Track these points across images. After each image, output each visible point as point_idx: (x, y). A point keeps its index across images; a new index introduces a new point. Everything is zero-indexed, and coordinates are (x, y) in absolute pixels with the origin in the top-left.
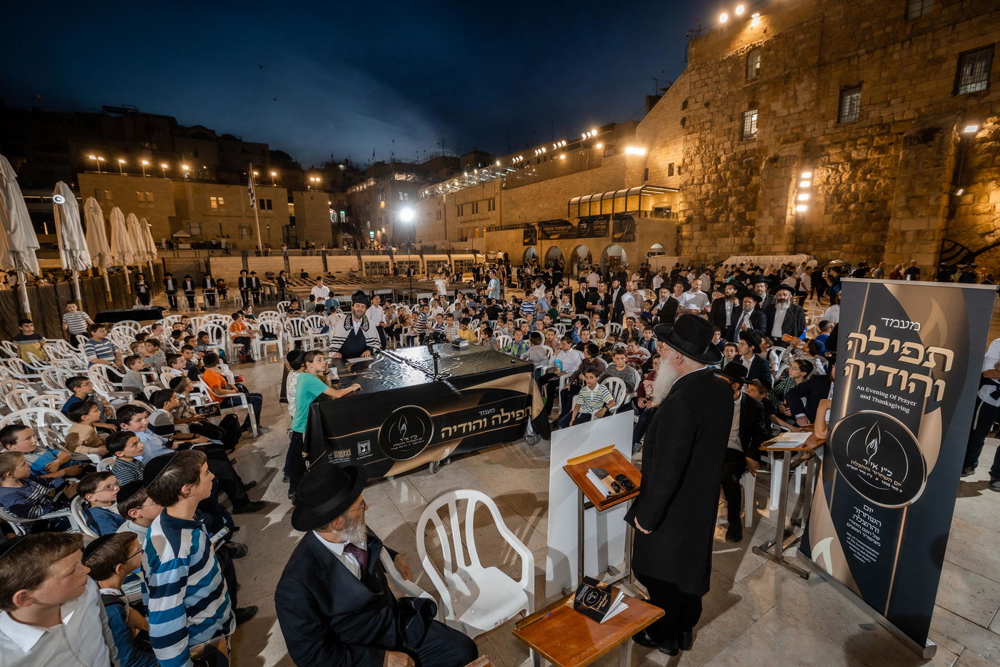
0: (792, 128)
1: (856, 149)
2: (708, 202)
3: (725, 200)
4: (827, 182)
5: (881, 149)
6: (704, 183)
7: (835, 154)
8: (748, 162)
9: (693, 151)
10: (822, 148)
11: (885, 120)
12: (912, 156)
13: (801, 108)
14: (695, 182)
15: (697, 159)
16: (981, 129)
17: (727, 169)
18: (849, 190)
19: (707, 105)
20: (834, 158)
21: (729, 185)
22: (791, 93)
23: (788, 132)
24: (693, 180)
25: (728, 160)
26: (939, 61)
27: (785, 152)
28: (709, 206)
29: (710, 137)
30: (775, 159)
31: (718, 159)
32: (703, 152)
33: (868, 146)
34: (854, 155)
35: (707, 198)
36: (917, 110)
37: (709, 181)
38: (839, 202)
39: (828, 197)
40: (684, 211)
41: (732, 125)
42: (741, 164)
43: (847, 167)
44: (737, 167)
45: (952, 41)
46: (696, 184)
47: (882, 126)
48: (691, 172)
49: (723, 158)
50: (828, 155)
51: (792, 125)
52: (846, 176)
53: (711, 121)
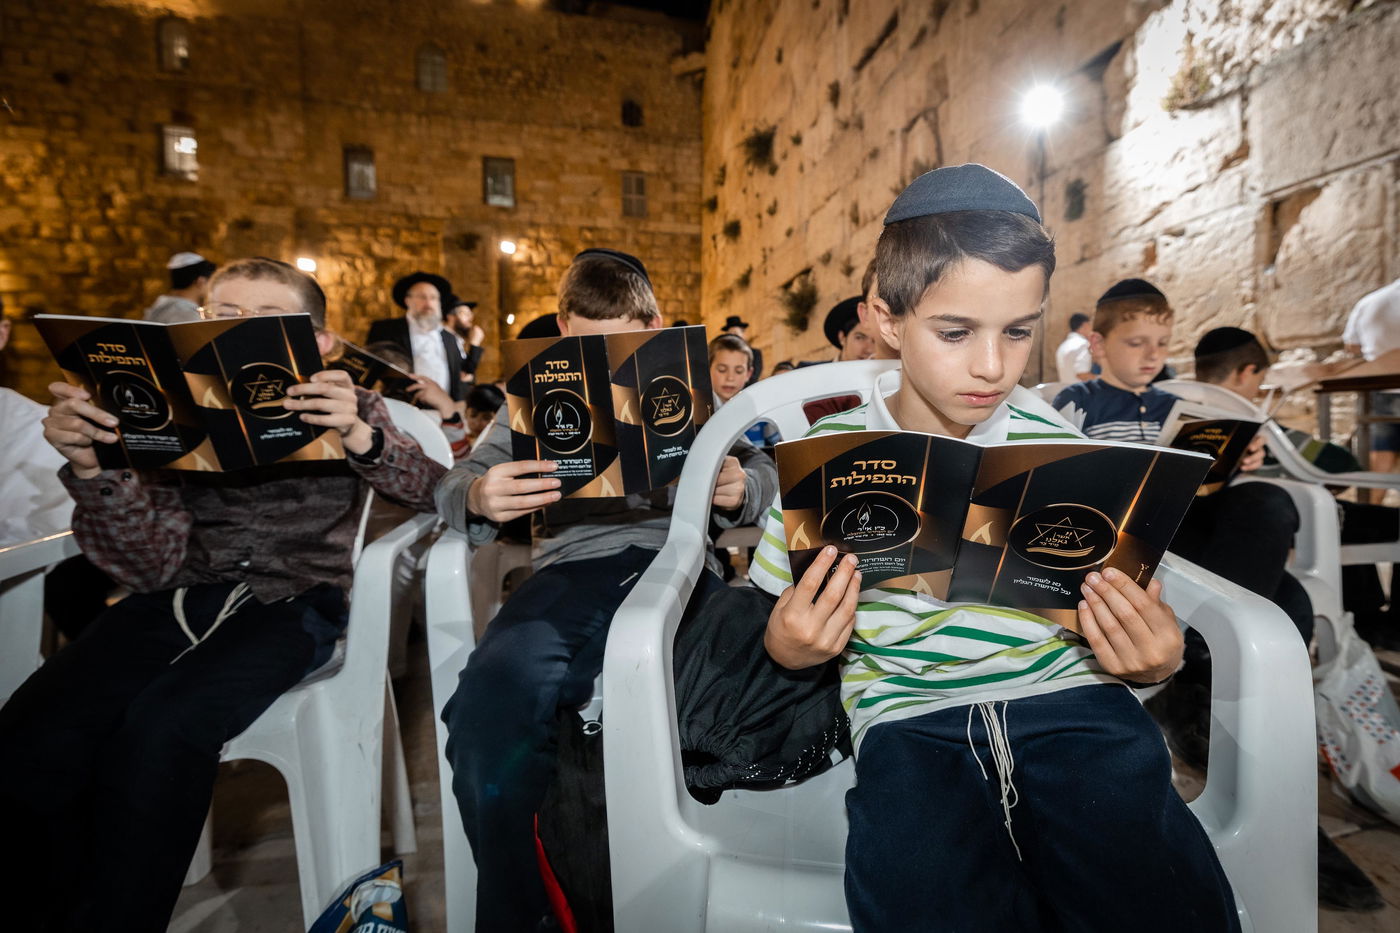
0: (270, 183)
1: (377, 240)
2: (88, 282)
3: (134, 284)
4: (341, 283)
5: (412, 249)
6: (69, 240)
7: (347, 240)
8: (185, 221)
9: (28, 164)
10: (326, 228)
11: (413, 210)
12: (455, 265)
13: (281, 154)
14: (45, 231)
15: (45, 185)
16: (517, 250)
17: (132, 222)
18: (376, 299)
19: (62, 78)
20: (348, 247)
21: (143, 254)
22: (260, 124)
23: (263, 187)
24: (36, 228)
25: (134, 207)
26: (462, 157)
27: (264, 216)
28: (92, 291)
29: (77, 147)
30: (244, 225)
31: (106, 200)
32: (59, 173)
33: (395, 239)
34: (377, 249)
35: (85, 273)
36: (448, 209)
37: (87, 238)
38: (364, 313)
39: (347, 306)
40: (16, 294)
41: (135, 139)
42: (167, 220)
43: (370, 264)
44: (158, 224)
45: (473, 138)
46: (49, 240)
47: (410, 218)
48: (28, 210)
49: (119, 199)
50: (336, 240)
51: (269, 176)
52: (369, 278)
53: (76, 115)
